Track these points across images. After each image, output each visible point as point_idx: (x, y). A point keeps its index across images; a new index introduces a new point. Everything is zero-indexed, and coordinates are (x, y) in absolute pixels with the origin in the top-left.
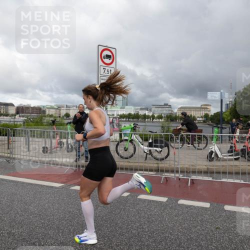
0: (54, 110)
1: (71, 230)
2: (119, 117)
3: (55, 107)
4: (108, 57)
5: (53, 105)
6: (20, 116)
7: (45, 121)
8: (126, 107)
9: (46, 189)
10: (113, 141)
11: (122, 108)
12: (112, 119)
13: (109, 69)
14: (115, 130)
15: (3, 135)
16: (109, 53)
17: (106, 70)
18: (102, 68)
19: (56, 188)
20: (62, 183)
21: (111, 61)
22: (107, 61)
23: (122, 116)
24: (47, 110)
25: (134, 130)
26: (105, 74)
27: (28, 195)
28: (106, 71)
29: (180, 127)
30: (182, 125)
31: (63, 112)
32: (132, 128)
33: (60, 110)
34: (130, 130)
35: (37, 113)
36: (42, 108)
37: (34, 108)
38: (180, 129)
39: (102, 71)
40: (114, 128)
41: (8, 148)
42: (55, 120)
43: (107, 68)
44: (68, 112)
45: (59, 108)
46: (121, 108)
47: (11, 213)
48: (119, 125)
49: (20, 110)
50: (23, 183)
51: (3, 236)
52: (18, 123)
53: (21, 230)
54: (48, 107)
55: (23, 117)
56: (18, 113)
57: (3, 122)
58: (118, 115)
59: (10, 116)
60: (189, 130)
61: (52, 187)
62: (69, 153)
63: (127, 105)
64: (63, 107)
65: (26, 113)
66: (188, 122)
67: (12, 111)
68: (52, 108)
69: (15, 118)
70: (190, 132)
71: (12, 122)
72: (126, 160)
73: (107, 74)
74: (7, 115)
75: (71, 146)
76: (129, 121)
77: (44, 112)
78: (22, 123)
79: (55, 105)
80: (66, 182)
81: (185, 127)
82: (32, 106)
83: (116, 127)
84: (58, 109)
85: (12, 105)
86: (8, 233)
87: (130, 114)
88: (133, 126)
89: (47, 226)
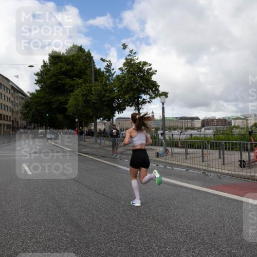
0: (241, 121)
3: (242, 117)
5: (239, 115)
6: (205, 129)
15: (195, 148)
24: (233, 121)
31: (251, 122)
33: (247, 120)
35: (222, 125)
36: (228, 119)
37: (219, 120)
41: (203, 161)
42: (252, 130)
45: (246, 118)
49: (206, 123)
52: (209, 136)
54: (233, 118)
55: (209, 129)
56: (203, 126)
57: (194, 136)
59: (196, 130)
64: (251, 117)
65: (211, 126)
67: (198, 124)
68: (238, 118)
69: (200, 131)
74: (193, 129)
77: (230, 123)
78: (212, 136)
79: (241, 115)
82: (217, 118)
84: (244, 119)
85: (197, 118)
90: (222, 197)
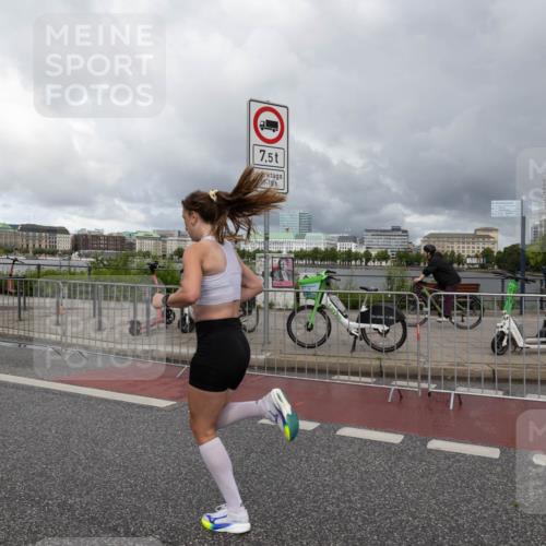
0: (152, 242)
1: (194, 502)
2: (292, 256)
3: (155, 235)
4: (271, 125)
5: (150, 230)
6: (80, 255)
7: (134, 265)
8: (308, 234)
9: (138, 413)
10: (280, 310)
11: (300, 236)
12: (277, 260)
13: (273, 151)
14: (284, 284)
16: (273, 118)
17: (266, 154)
18: (257, 149)
19: (158, 409)
20: (171, 399)
21: (277, 133)
22: (269, 134)
23: (300, 255)
24: (137, 242)
25: (328, 284)
26: (263, 163)
27: (100, 425)
28: (266, 157)
29: (421, 277)
30: (426, 273)
31: (172, 246)
32: (322, 281)
33: (165, 242)
34: (318, 285)
35: (116, 250)
36: (128, 237)
37: (110, 238)
38: (421, 282)
39: (258, 156)
40: (282, 280)
42: (157, 263)
43: (268, 150)
44: (182, 245)
45: (163, 237)
46: (297, 237)
47: (63, 463)
48: (293, 275)
49: (82, 242)
50: (90, 398)
51: (50, 510)
52: (78, 270)
53: (87, 499)
54: (139, 235)
55: (87, 256)
56: (75, 247)
57: (47, 268)
58: (291, 252)
59: (60, 255)
60: (442, 286)
61: (151, 408)
62: (185, 335)
63: (310, 231)
64: (172, 235)
65: (93, 249)
66: (440, 268)
67: (64, 243)
68: (147, 237)
69: (70, 259)
70: (444, 289)
71: (63, 269)
72: (311, 351)
73: (268, 163)
74: (53, 253)
75: (190, 319)
76: (313, 266)
77: (132, 246)
78: (85, 270)
79: (154, 231)
80: (181, 397)
81: (431, 279)
82: (106, 233)
83: (286, 278)
84: (160, 239)
85: (64, 231)
86: (59, 505)
87: (316, 251)
88: (325, 277)
89: (142, 492)
90: (78, 396)
